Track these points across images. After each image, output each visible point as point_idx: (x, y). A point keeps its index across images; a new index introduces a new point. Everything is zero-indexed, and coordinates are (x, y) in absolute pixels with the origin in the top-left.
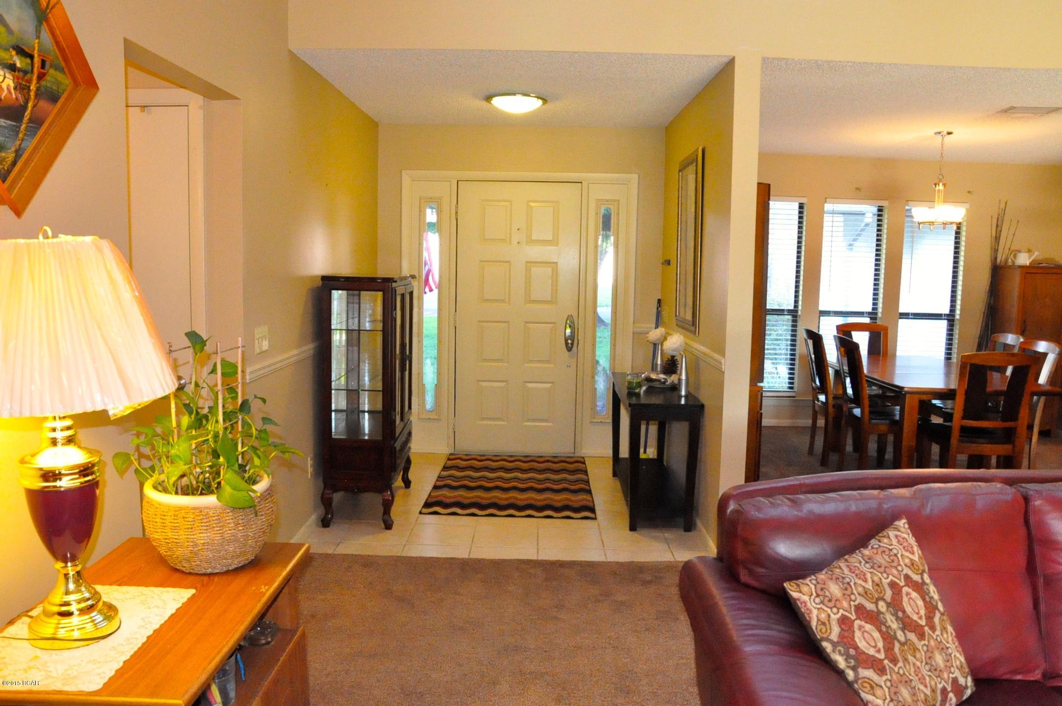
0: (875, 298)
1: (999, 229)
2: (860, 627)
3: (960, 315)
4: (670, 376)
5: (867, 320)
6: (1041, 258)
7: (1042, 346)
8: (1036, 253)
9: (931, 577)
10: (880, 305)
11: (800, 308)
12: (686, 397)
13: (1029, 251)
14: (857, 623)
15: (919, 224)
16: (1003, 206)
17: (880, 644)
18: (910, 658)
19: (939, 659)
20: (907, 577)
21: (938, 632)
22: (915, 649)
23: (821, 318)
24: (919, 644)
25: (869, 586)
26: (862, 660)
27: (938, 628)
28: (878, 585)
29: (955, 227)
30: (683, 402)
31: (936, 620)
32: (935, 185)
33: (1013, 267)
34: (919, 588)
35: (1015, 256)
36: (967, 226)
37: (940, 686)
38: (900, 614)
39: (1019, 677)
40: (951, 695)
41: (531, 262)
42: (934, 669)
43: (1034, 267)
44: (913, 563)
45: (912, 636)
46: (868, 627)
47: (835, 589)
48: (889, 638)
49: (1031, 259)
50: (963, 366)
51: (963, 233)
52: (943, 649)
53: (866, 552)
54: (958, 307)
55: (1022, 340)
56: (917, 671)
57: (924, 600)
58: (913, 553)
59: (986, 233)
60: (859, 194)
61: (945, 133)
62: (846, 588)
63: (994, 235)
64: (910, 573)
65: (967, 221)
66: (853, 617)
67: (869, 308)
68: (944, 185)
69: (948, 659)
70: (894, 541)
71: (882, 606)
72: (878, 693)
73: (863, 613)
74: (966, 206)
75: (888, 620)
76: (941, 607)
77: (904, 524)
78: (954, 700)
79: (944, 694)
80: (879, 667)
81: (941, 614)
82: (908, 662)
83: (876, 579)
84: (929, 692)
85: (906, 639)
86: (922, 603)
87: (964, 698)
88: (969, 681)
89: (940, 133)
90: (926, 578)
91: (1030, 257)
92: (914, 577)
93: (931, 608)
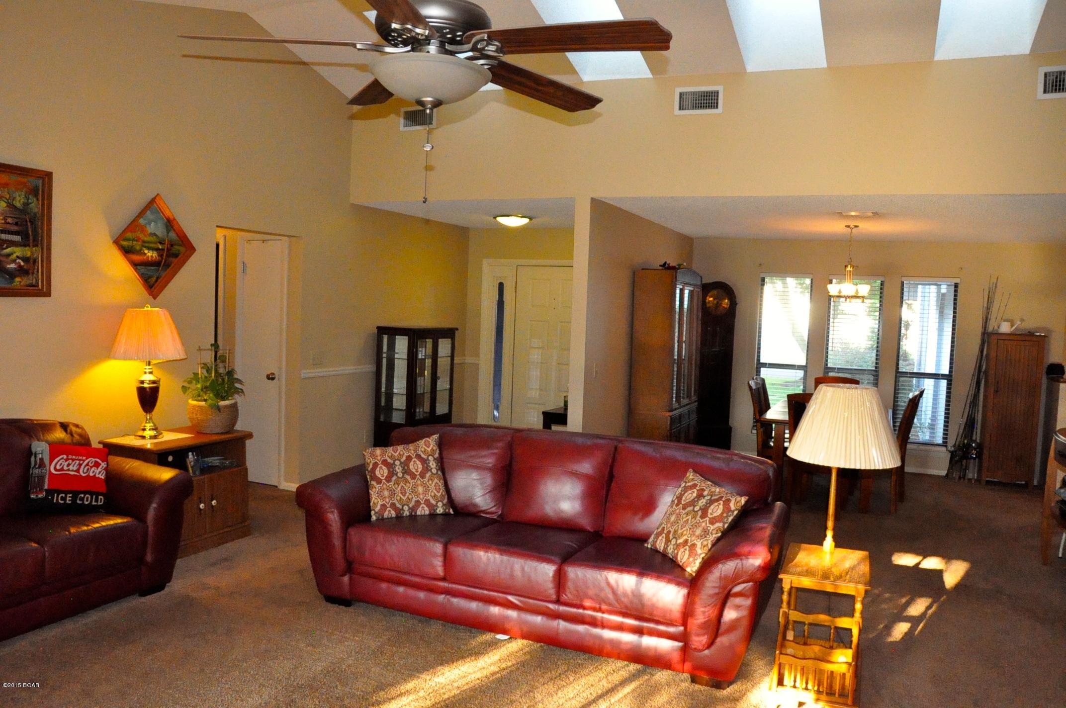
0: (877, 359)
2: (381, 467)
8: (1018, 323)
16: (994, 281)
17: (385, 474)
18: (402, 484)
20: (418, 455)
22: (407, 482)
24: (411, 481)
25: (396, 454)
27: (427, 478)
28: (401, 455)
31: (428, 475)
32: (846, 267)
34: (424, 461)
35: (1000, 325)
38: (406, 468)
40: (424, 505)
44: (425, 451)
45: (408, 477)
46: (384, 467)
49: (1014, 328)
57: (423, 466)
61: (852, 227)
62: (384, 453)
63: (985, 305)
64: (422, 454)
69: (427, 491)
71: (397, 463)
72: (374, 490)
73: (385, 462)
74: (958, 281)
75: (397, 468)
76: (434, 471)
77: (436, 437)
78: (426, 508)
79: (418, 503)
80: (379, 481)
81: (432, 473)
82: (398, 485)
83: (402, 453)
84: (404, 498)
85: (403, 477)
86: (421, 466)
87: (438, 511)
88: (440, 504)
89: (848, 226)
90: (431, 458)
91: (1012, 326)
92: (423, 456)
93: (426, 469)
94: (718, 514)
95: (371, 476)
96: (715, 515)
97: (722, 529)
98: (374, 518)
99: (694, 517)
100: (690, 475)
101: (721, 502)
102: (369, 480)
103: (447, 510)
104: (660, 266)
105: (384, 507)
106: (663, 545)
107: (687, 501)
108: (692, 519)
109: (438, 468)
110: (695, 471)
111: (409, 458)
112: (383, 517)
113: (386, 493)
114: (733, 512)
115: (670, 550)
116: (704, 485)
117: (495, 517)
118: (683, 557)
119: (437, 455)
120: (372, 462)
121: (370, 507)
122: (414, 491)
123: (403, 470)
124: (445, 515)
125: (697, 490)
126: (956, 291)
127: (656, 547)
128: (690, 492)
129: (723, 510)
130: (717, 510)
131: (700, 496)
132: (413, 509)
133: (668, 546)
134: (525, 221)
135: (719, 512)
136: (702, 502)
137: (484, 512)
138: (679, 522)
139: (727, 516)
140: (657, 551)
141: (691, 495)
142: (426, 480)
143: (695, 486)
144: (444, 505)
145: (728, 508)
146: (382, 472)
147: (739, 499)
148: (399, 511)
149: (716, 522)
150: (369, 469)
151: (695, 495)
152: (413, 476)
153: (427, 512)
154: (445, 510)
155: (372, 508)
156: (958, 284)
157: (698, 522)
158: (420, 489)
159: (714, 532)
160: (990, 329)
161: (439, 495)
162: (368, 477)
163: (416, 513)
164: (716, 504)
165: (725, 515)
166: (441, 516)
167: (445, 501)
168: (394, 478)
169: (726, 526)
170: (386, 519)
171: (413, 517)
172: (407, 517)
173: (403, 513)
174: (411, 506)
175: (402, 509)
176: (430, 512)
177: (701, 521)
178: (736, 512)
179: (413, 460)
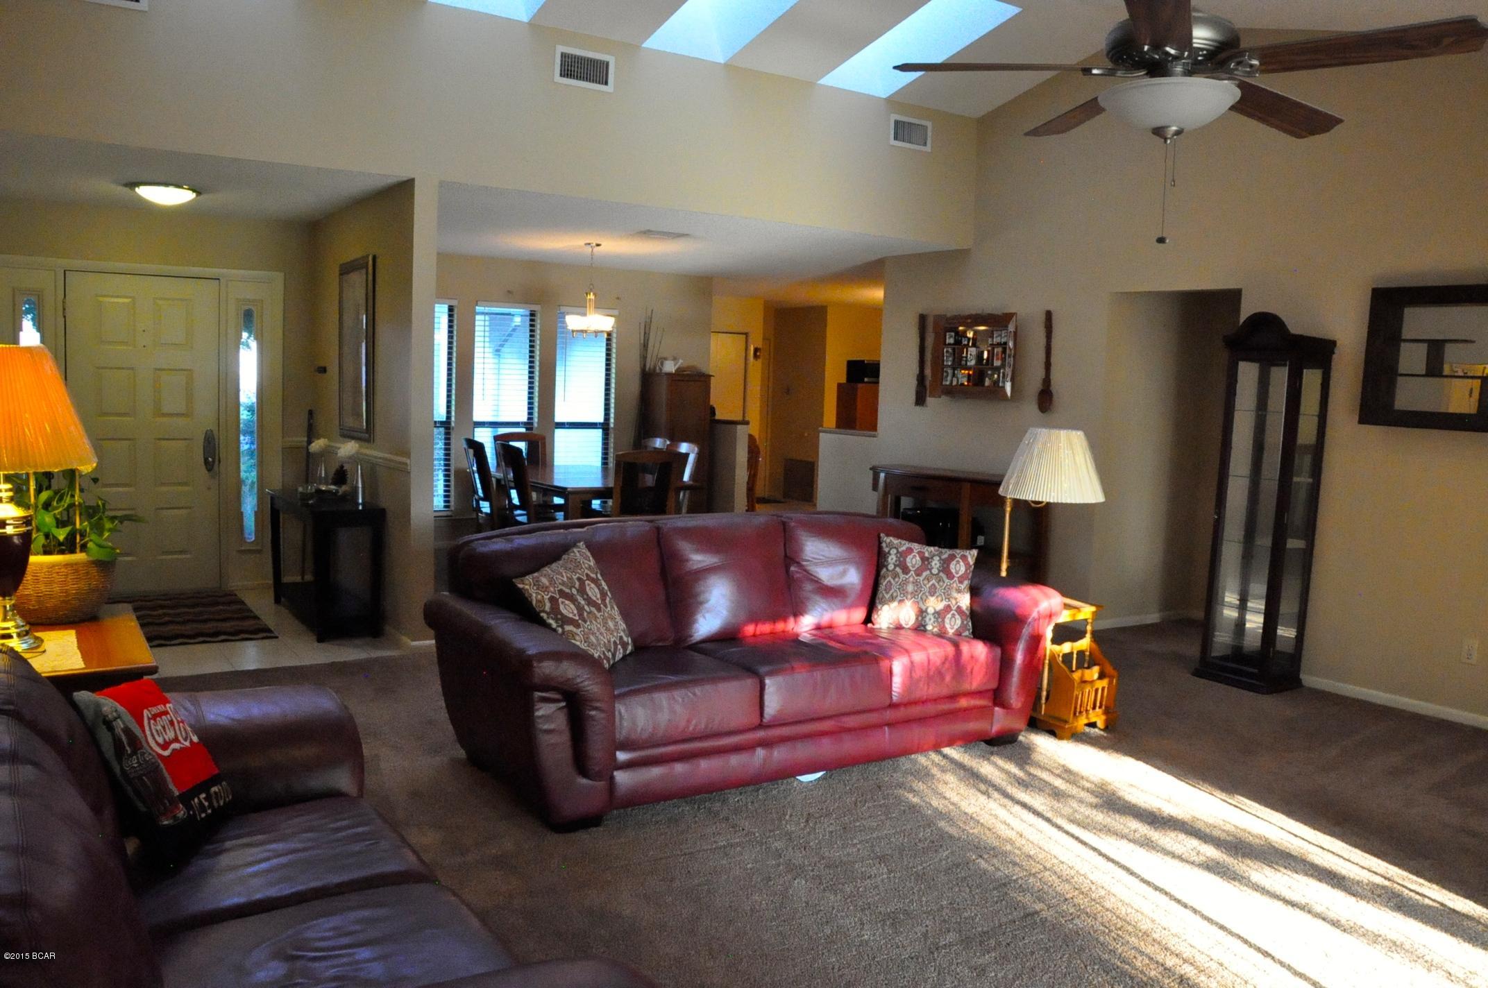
0: (530, 408)
1: (647, 335)
2: (563, 603)
3: (615, 423)
4: (341, 487)
5: (523, 430)
6: (685, 365)
7: (684, 448)
8: (681, 361)
9: (602, 575)
10: (536, 415)
11: (453, 419)
12: (363, 504)
13: (675, 359)
14: (560, 600)
15: (573, 331)
16: (649, 314)
17: (576, 612)
18: (594, 622)
19: (611, 624)
20: (587, 575)
21: (609, 609)
22: (596, 618)
23: (476, 429)
24: (598, 615)
25: (565, 579)
26: (565, 621)
27: (609, 606)
28: (570, 579)
29: (606, 336)
30: (360, 508)
31: (608, 600)
32: (587, 293)
33: (660, 374)
34: (595, 581)
35: (662, 364)
36: (617, 333)
37: (612, 640)
38: (585, 596)
39: (660, 644)
40: (619, 647)
41: (159, 370)
42: (608, 629)
43: (678, 375)
44: (590, 566)
45: (593, 609)
46: (567, 602)
47: (544, 581)
48: (580, 610)
49: (677, 367)
50: (618, 465)
51: (614, 340)
52: (613, 619)
53: (561, 562)
54: (612, 415)
55: (668, 443)
56: (598, 629)
57: (599, 589)
58: (590, 561)
59: (636, 339)
60: (511, 297)
61: (594, 244)
62: (551, 580)
63: (642, 342)
64: (589, 573)
65: (617, 328)
66: (558, 597)
67: (524, 418)
68: (595, 294)
69: (616, 624)
70: (578, 554)
74: (616, 312)
77: (582, 545)
78: (621, 650)
79: (615, 645)
83: (569, 575)
86: (597, 590)
89: (589, 244)
91: (675, 364)
92: (592, 575)
93: (603, 594)
94: (963, 572)
100: (890, 539)
101: (959, 559)
107: (916, 566)
111: (581, 582)
120: (546, 597)
127: (898, 624)
130: (959, 568)
132: (613, 655)
134: (190, 196)
136: (935, 564)
141: (914, 559)
149: (964, 580)
152: (598, 608)
153: (621, 656)
159: (966, 590)
174: (612, 650)
176: (623, 654)
179: (586, 583)
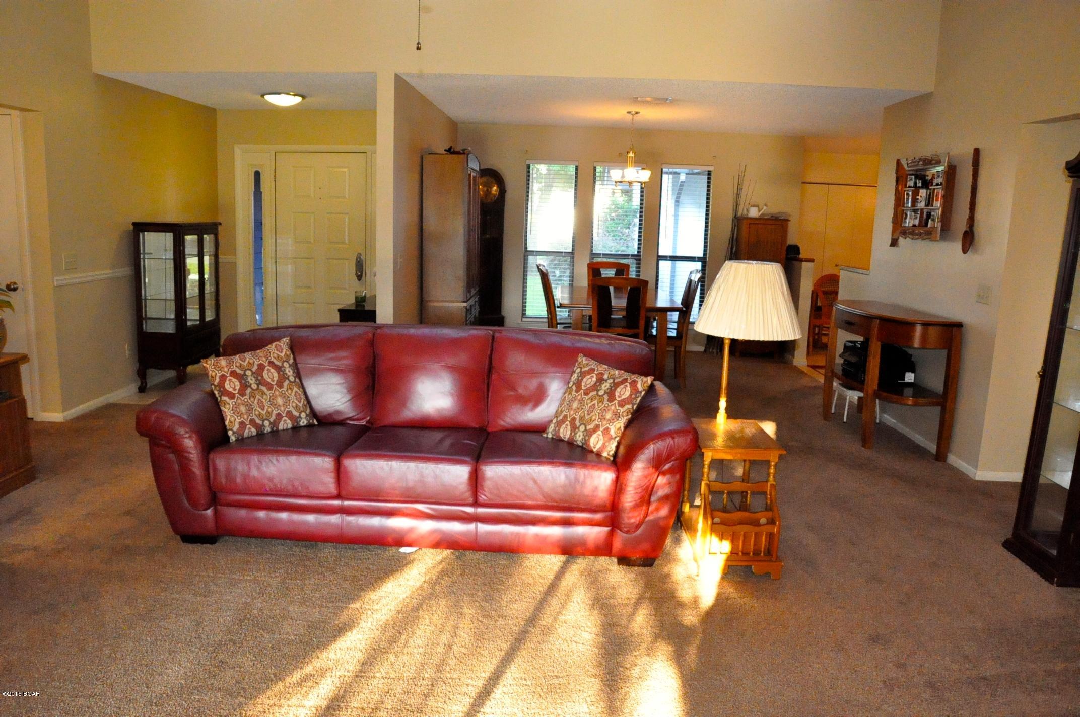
0: (639, 244)
1: (740, 186)
3: (709, 258)
8: (765, 208)
16: (743, 168)
17: (237, 387)
18: (258, 397)
20: (271, 362)
23: (594, 259)
25: (245, 363)
27: (285, 387)
28: (251, 363)
31: (286, 384)
32: (628, 152)
39: (352, 423)
41: (329, 214)
45: (263, 388)
46: (234, 380)
49: (761, 213)
52: (285, 397)
54: (708, 252)
58: (281, 352)
61: (633, 113)
64: (275, 361)
69: (288, 401)
70: (273, 347)
71: (248, 373)
72: (227, 406)
73: (234, 374)
74: (711, 168)
75: (249, 379)
76: (292, 379)
77: (286, 340)
78: (289, 421)
79: (279, 416)
80: (231, 396)
81: (290, 382)
82: (254, 397)
83: (251, 361)
84: (264, 413)
85: (258, 388)
86: (277, 375)
87: (301, 424)
88: (303, 415)
89: (629, 113)
90: (286, 364)
91: (759, 211)
92: (277, 363)
93: (283, 378)
94: (627, 396)
95: (219, 391)
96: (623, 397)
97: (632, 411)
98: (233, 438)
99: (602, 401)
100: (582, 359)
101: (628, 384)
102: (217, 396)
103: (311, 421)
104: (445, 150)
105: (242, 425)
106: (569, 433)
107: (589, 386)
108: (598, 403)
109: (295, 375)
110: (585, 356)
111: (261, 367)
112: (243, 437)
113: (243, 409)
114: (641, 392)
115: (579, 437)
116: (601, 369)
117: (365, 423)
118: (596, 442)
119: (291, 361)
120: (218, 374)
121: (225, 426)
122: (273, 403)
123: (256, 380)
124: (310, 426)
125: (596, 375)
126: (709, 178)
127: (559, 436)
128: (589, 377)
129: (631, 391)
130: (624, 392)
131: (601, 380)
132: (274, 424)
133: (575, 434)
134: (298, 99)
135: (627, 394)
136: (606, 386)
137: (350, 419)
138: (584, 408)
139: (636, 398)
140: (561, 440)
141: (590, 380)
142: (285, 389)
143: (592, 370)
144: (307, 416)
145: (635, 389)
146: (232, 385)
147: (645, 379)
148: (259, 428)
149: (625, 404)
150: (216, 383)
151: (594, 379)
152: (270, 387)
153: (290, 426)
154: (309, 422)
155: (228, 428)
156: (710, 171)
157: (607, 405)
158: (280, 401)
159: (625, 414)
160: (739, 214)
161: (301, 405)
162: (216, 392)
163: (277, 428)
164: (622, 386)
165: (633, 396)
166: (306, 429)
167: (308, 411)
168: (249, 391)
169: (635, 407)
170: (246, 438)
171: (275, 432)
172: (268, 433)
173: (264, 430)
174: (272, 420)
175: (263, 425)
176: (293, 425)
177: (610, 405)
178: (643, 393)
179: (266, 368)
